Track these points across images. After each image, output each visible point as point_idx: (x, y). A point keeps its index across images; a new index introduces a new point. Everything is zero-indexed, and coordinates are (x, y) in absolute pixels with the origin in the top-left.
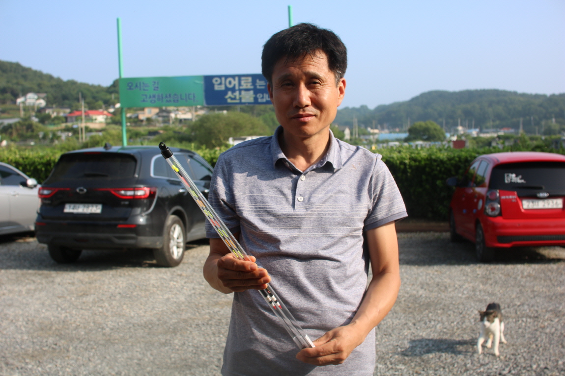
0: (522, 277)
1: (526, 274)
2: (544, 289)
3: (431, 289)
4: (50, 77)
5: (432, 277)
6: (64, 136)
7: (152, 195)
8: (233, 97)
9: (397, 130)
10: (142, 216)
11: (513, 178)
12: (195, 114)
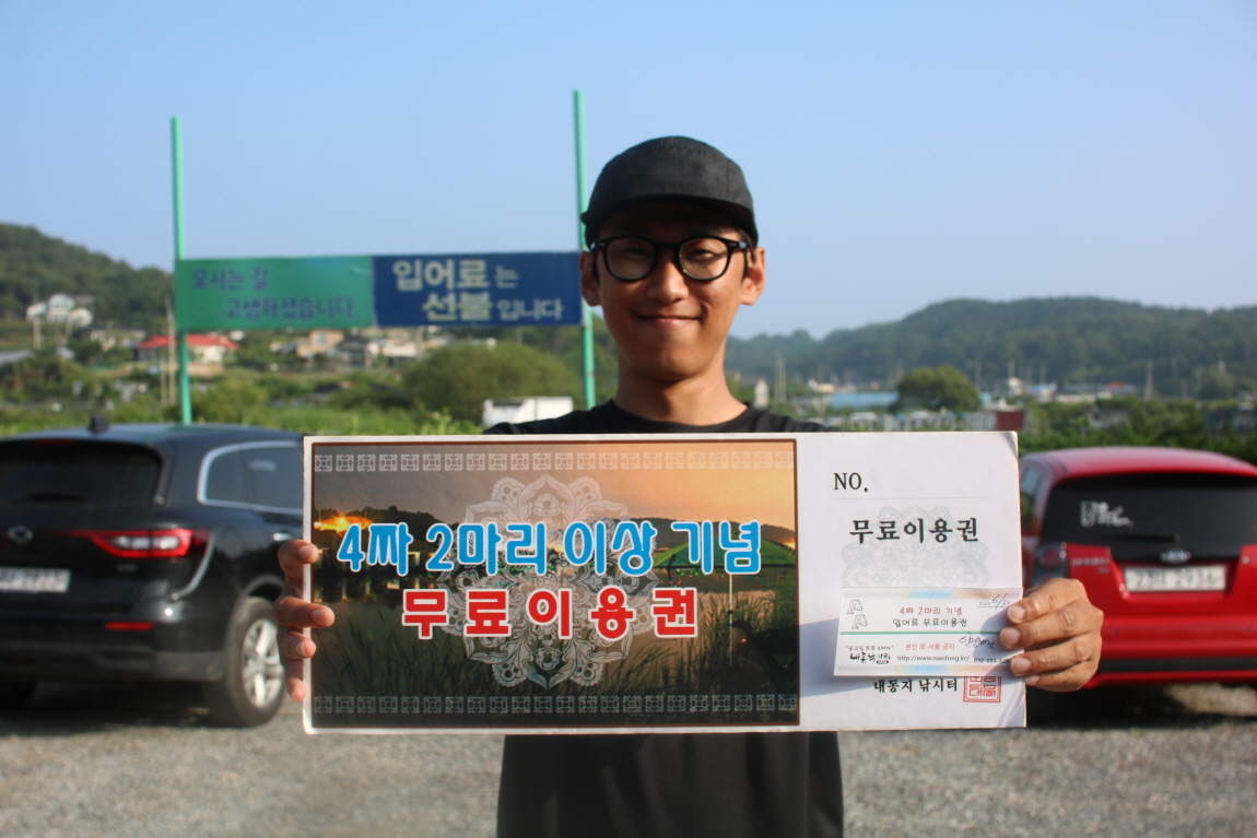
0: (1121, 768)
1: (1130, 757)
2: (1174, 807)
3: (882, 802)
4: (104, 261)
5: (890, 767)
6: (127, 391)
7: (196, 549)
8: (440, 306)
9: (875, 385)
10: (171, 602)
11: (1101, 513)
12: (424, 346)
